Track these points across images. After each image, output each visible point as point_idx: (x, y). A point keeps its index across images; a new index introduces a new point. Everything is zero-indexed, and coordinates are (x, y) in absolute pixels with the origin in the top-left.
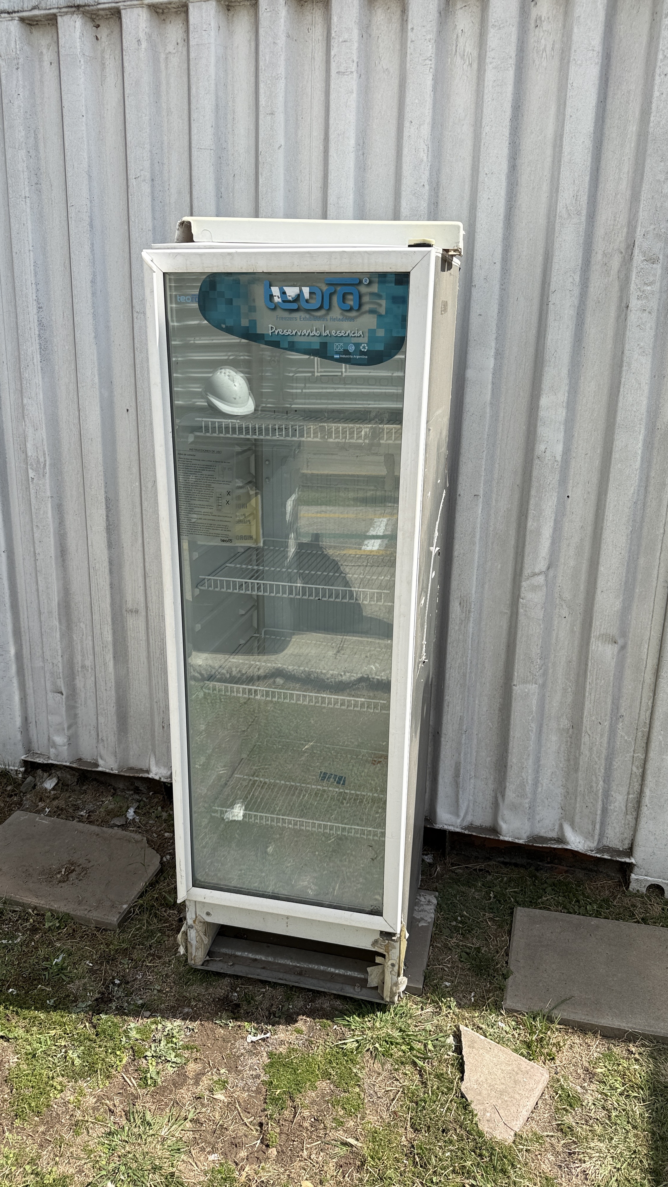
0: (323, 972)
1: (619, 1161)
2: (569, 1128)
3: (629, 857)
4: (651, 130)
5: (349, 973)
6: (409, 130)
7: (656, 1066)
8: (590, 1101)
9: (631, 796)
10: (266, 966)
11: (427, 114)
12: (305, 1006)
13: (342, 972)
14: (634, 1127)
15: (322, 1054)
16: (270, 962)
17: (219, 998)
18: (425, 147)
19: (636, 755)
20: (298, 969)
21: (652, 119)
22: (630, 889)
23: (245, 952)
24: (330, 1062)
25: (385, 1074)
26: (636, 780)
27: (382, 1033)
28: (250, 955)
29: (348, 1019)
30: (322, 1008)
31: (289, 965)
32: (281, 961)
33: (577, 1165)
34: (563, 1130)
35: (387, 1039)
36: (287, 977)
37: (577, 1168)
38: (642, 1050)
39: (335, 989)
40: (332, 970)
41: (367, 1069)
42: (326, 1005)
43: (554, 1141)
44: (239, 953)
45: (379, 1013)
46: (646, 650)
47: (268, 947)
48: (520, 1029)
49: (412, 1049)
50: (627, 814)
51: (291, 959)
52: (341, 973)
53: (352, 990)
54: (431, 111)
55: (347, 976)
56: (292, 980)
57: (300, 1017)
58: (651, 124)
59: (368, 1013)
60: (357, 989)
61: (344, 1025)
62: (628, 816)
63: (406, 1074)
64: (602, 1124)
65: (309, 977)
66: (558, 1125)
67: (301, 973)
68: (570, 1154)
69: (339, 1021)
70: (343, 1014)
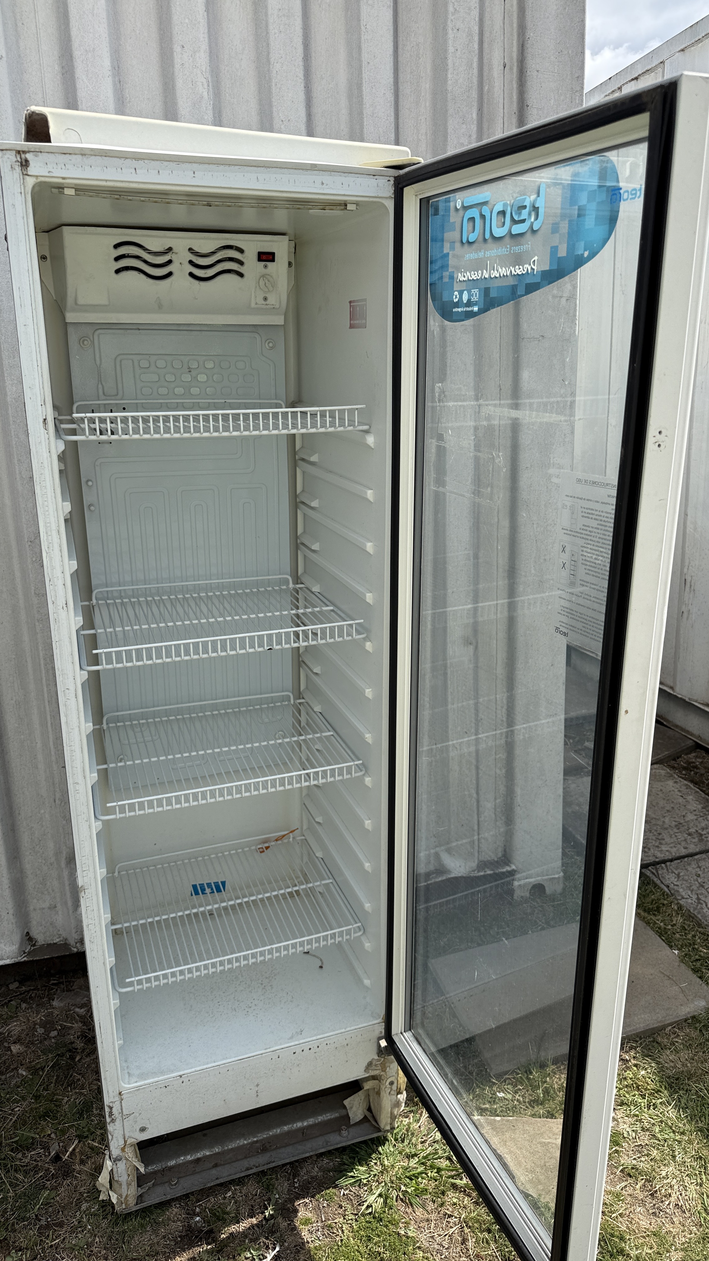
0: (289, 1133)
1: (696, 1175)
2: (632, 1168)
3: (508, 865)
4: (450, 88)
5: (320, 1119)
6: (180, 58)
7: (658, 1063)
8: (628, 1129)
9: (498, 801)
10: (216, 1162)
11: (202, 39)
12: (292, 1185)
13: (311, 1121)
14: (683, 1133)
15: (351, 1234)
16: (218, 1153)
17: (180, 1237)
18: (204, 81)
19: (498, 757)
20: (258, 1145)
21: (449, 76)
22: (515, 897)
23: (179, 1157)
24: (369, 1239)
25: (433, 1216)
26: (500, 783)
27: (398, 1169)
28: (189, 1158)
29: (352, 1174)
30: (312, 1178)
31: (244, 1145)
32: (232, 1145)
33: (667, 1203)
34: (630, 1174)
35: (408, 1174)
36: (253, 1161)
37: (669, 1205)
38: (632, 1053)
39: (319, 1145)
40: (299, 1124)
41: (413, 1222)
42: (315, 1171)
43: (630, 1190)
44: (172, 1163)
45: (380, 1149)
46: (495, 646)
47: (205, 1135)
48: (520, 1090)
49: (439, 1170)
50: (496, 821)
51: (243, 1136)
52: (311, 1123)
53: (338, 1138)
54: (206, 36)
55: (319, 1123)
56: (261, 1162)
57: (296, 1203)
58: (450, 82)
59: (369, 1156)
60: (344, 1133)
61: (351, 1184)
62: (498, 823)
63: (455, 1204)
64: (654, 1147)
65: (277, 1148)
66: (622, 1171)
67: (264, 1147)
68: (652, 1195)
69: (342, 1182)
70: (342, 1171)
